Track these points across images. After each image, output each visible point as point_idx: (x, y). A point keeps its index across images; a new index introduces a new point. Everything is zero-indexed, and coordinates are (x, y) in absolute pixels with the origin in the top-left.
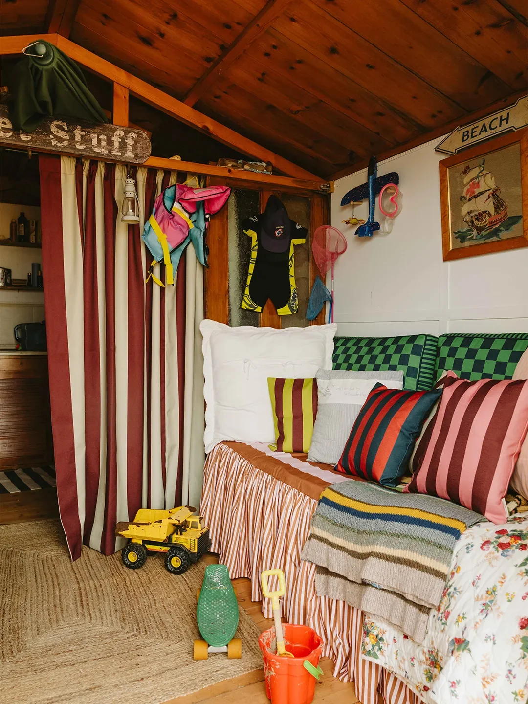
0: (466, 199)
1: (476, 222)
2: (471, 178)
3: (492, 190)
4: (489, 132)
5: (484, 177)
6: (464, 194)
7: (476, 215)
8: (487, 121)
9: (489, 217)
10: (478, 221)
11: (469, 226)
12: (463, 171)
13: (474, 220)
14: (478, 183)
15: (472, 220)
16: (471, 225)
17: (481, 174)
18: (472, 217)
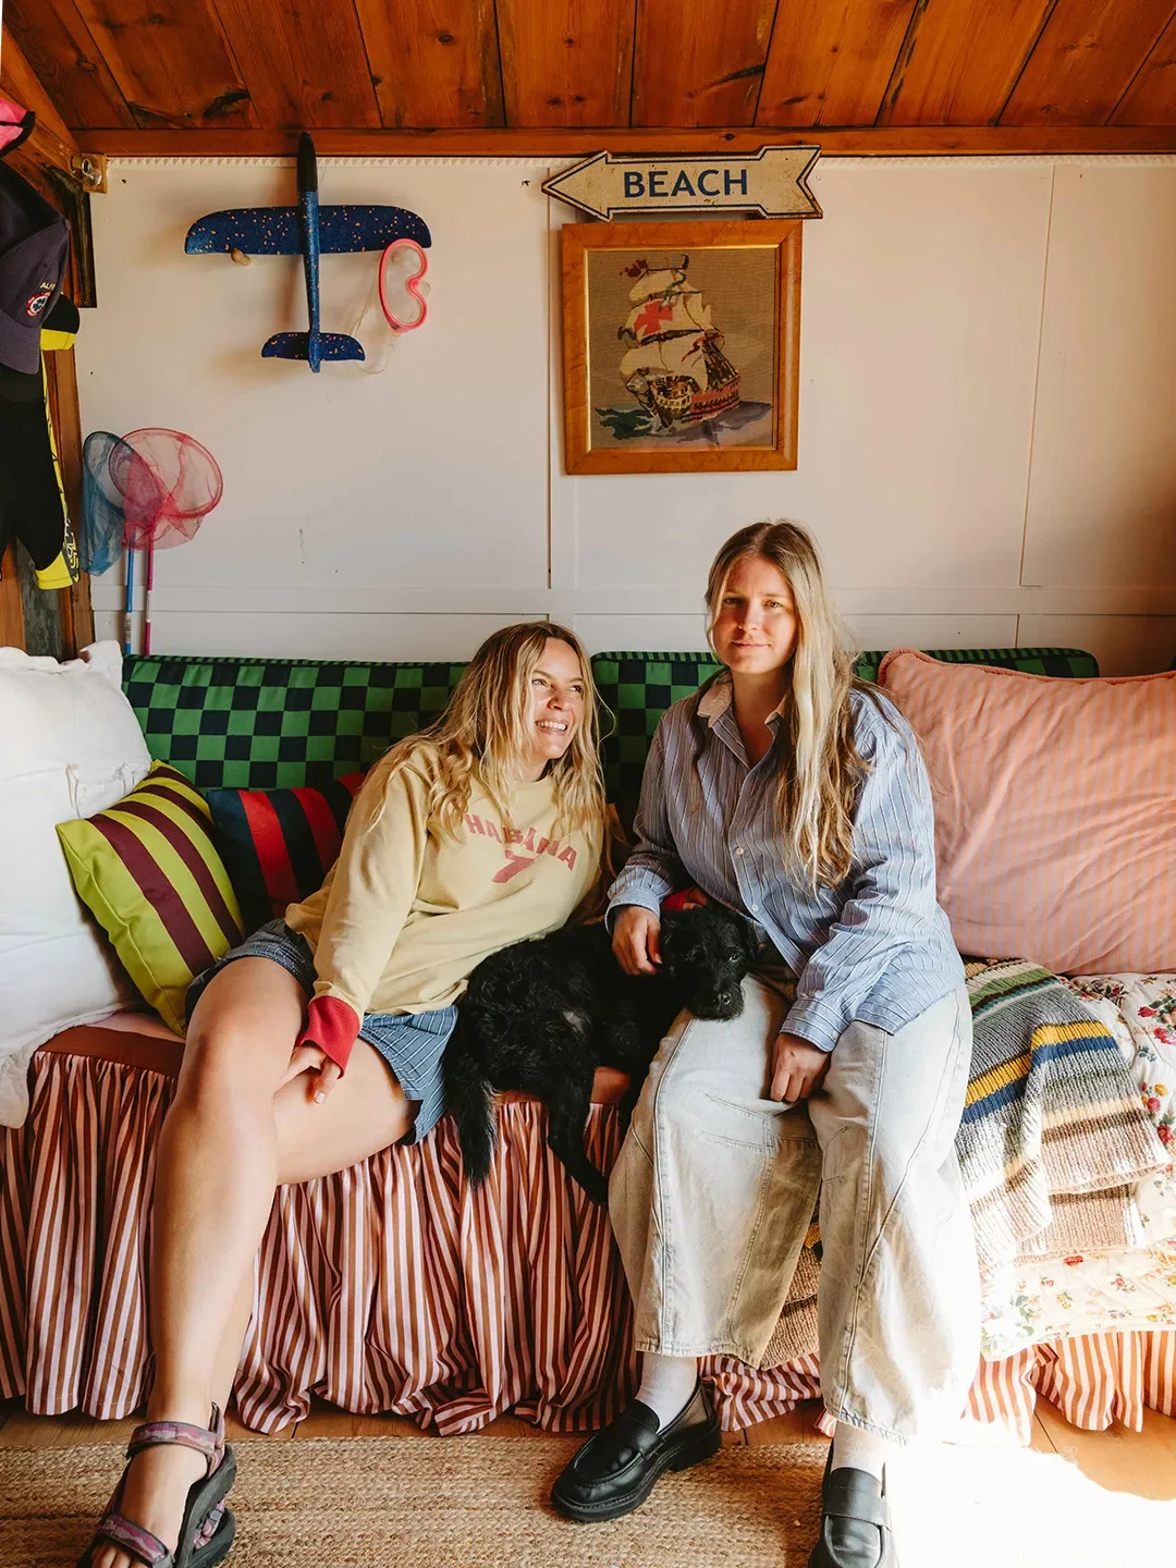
0: (634, 337)
1: (660, 398)
2: (652, 292)
3: (703, 333)
4: (700, 198)
5: (685, 299)
6: (630, 324)
7: (659, 381)
8: (693, 169)
9: (695, 392)
10: (665, 395)
11: (640, 402)
12: (631, 267)
13: (655, 392)
14: (670, 307)
15: (650, 392)
16: (645, 400)
17: (676, 289)
18: (650, 383)
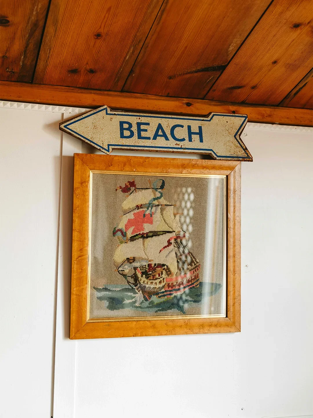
0: (124, 234)
1: (143, 279)
2: (139, 203)
3: (174, 233)
4: (172, 143)
5: (162, 210)
6: (122, 226)
7: (142, 267)
8: (167, 123)
9: (168, 275)
10: (147, 278)
11: (128, 282)
12: (124, 186)
13: (139, 275)
14: (151, 215)
15: (135, 274)
16: (132, 281)
17: (156, 203)
18: (135, 268)
